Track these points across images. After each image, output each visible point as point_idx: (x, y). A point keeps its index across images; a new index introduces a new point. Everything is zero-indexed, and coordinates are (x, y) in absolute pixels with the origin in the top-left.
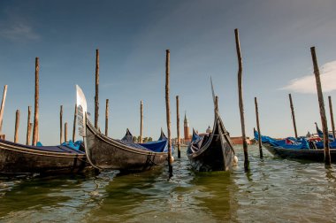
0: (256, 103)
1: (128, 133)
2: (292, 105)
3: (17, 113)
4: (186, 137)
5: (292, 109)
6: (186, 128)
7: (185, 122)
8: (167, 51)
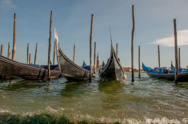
0: (139, 49)
1: (84, 64)
2: (159, 52)
3: (1, 46)
4: (98, 66)
5: (159, 53)
6: (98, 61)
7: (98, 58)
8: (92, 15)
